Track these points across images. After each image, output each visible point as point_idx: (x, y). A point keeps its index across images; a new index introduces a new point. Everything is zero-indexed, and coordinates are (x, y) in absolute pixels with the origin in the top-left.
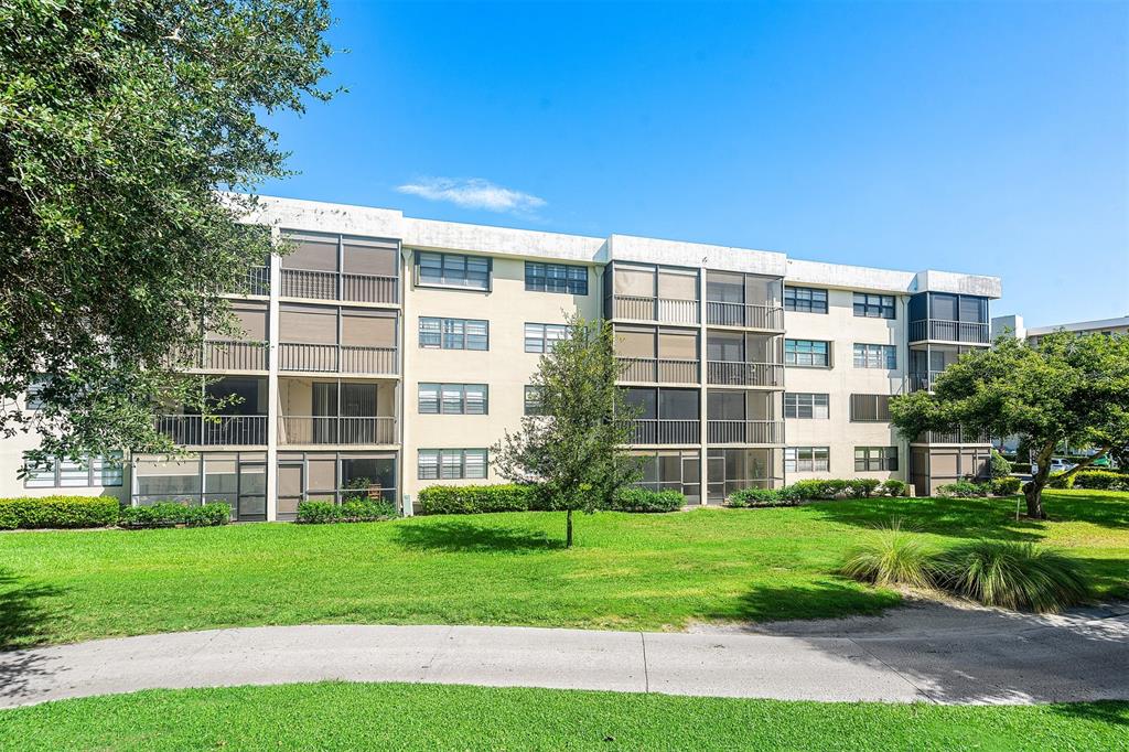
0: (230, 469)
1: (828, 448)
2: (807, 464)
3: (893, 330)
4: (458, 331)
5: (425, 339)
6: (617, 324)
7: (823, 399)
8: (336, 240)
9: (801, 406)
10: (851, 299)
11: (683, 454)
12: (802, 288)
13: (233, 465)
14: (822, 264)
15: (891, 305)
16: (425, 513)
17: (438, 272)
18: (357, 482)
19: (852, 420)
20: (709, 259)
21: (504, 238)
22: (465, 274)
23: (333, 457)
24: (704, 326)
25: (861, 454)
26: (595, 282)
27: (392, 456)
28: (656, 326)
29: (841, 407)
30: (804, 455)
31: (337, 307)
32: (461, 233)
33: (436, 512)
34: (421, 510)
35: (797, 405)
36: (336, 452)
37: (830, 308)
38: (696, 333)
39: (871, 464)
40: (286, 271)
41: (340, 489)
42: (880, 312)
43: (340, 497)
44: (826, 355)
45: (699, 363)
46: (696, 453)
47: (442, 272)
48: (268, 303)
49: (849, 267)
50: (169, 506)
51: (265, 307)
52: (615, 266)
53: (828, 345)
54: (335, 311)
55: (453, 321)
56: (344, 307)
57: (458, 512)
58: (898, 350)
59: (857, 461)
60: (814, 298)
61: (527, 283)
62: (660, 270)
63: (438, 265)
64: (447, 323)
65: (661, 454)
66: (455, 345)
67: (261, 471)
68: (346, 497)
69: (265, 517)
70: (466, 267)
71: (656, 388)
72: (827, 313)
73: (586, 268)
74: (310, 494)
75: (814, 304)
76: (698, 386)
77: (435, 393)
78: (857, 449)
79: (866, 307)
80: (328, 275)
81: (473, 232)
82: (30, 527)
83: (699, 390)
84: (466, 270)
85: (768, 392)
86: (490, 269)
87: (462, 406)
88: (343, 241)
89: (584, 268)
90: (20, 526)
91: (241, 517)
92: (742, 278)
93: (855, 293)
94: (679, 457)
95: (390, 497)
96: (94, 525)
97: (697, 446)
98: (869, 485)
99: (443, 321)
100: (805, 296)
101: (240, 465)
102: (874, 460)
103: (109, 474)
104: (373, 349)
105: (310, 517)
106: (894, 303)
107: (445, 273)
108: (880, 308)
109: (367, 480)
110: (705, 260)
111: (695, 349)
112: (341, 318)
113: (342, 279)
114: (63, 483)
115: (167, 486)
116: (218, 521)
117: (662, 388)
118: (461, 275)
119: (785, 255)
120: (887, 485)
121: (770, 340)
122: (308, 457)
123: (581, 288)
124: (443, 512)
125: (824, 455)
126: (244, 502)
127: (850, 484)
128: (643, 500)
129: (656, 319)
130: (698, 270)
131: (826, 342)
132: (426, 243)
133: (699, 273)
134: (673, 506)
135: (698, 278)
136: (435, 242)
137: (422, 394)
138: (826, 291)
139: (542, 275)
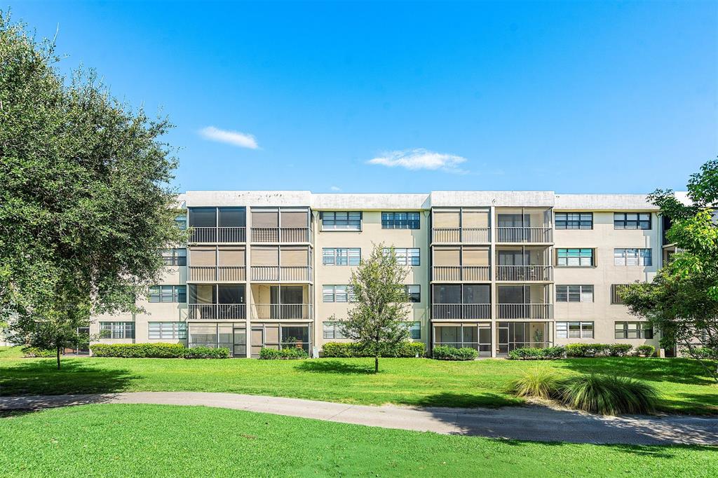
0: (230, 331)
1: (593, 322)
2: (576, 333)
3: (648, 237)
4: (344, 255)
5: (326, 261)
6: (435, 246)
7: (589, 289)
8: (277, 210)
9: (570, 293)
10: (611, 218)
11: (479, 325)
12: (572, 213)
13: (231, 329)
14: (585, 195)
15: (648, 219)
16: (325, 356)
17: (333, 223)
18: (289, 339)
19: (612, 303)
20: (498, 199)
21: (368, 200)
22: (348, 222)
23: (277, 325)
24: (493, 243)
25: (621, 327)
26: (423, 220)
27: (307, 325)
28: (460, 246)
29: (603, 294)
30: (573, 327)
31: (277, 246)
32: (343, 199)
33: (330, 356)
34: (323, 355)
35: (568, 293)
36: (278, 323)
37: (594, 225)
38: (488, 248)
39: (629, 334)
40: (253, 229)
41: (281, 343)
42: (638, 225)
43: (281, 346)
44: (592, 258)
45: (490, 268)
46: (489, 325)
47: (335, 222)
48: (245, 246)
49: (608, 196)
50: (202, 348)
51: (244, 248)
52: (433, 210)
53: (593, 250)
54: (277, 248)
55: (341, 249)
56: (281, 246)
57: (343, 357)
58: (653, 251)
59: (617, 331)
60: (583, 219)
61: (383, 225)
62: (463, 210)
63: (346, 218)
64: (338, 251)
65: (464, 325)
66: (343, 263)
67: (243, 332)
68: (284, 347)
69: (245, 356)
70: (348, 218)
71: (461, 284)
72: (592, 229)
73: (419, 212)
74: (267, 345)
75: (582, 223)
76: (489, 282)
77: (332, 290)
78: (617, 323)
79: (625, 223)
80: (273, 229)
81: (350, 198)
82: (150, 357)
83: (490, 284)
84: (348, 220)
85: (545, 285)
86: (361, 218)
87: (334, 298)
88: (281, 210)
89: (418, 212)
90: (146, 356)
91: (235, 356)
92: (521, 210)
93: (615, 213)
94: (477, 327)
95: (306, 347)
96: (174, 357)
97: (489, 320)
98: (624, 349)
99: (336, 250)
100: (576, 218)
101: (234, 329)
102: (632, 331)
103: (181, 333)
104: (296, 267)
105: (265, 356)
106: (650, 218)
107: (337, 223)
108: (638, 222)
109: (295, 338)
110: (494, 201)
111: (487, 259)
112: (280, 251)
113: (280, 231)
114: (163, 337)
115: (206, 339)
116: (224, 356)
117: (464, 284)
118: (345, 223)
119: (553, 192)
120: (641, 349)
121: (547, 250)
122: (266, 325)
123: (416, 225)
124: (334, 357)
125: (589, 327)
126: (236, 349)
127: (607, 347)
128: (447, 352)
129: (461, 241)
130: (490, 208)
131: (592, 249)
132: (324, 207)
133: (490, 210)
134: (469, 357)
135: (490, 212)
136: (329, 206)
137: (324, 291)
138: (592, 213)
139: (392, 219)
